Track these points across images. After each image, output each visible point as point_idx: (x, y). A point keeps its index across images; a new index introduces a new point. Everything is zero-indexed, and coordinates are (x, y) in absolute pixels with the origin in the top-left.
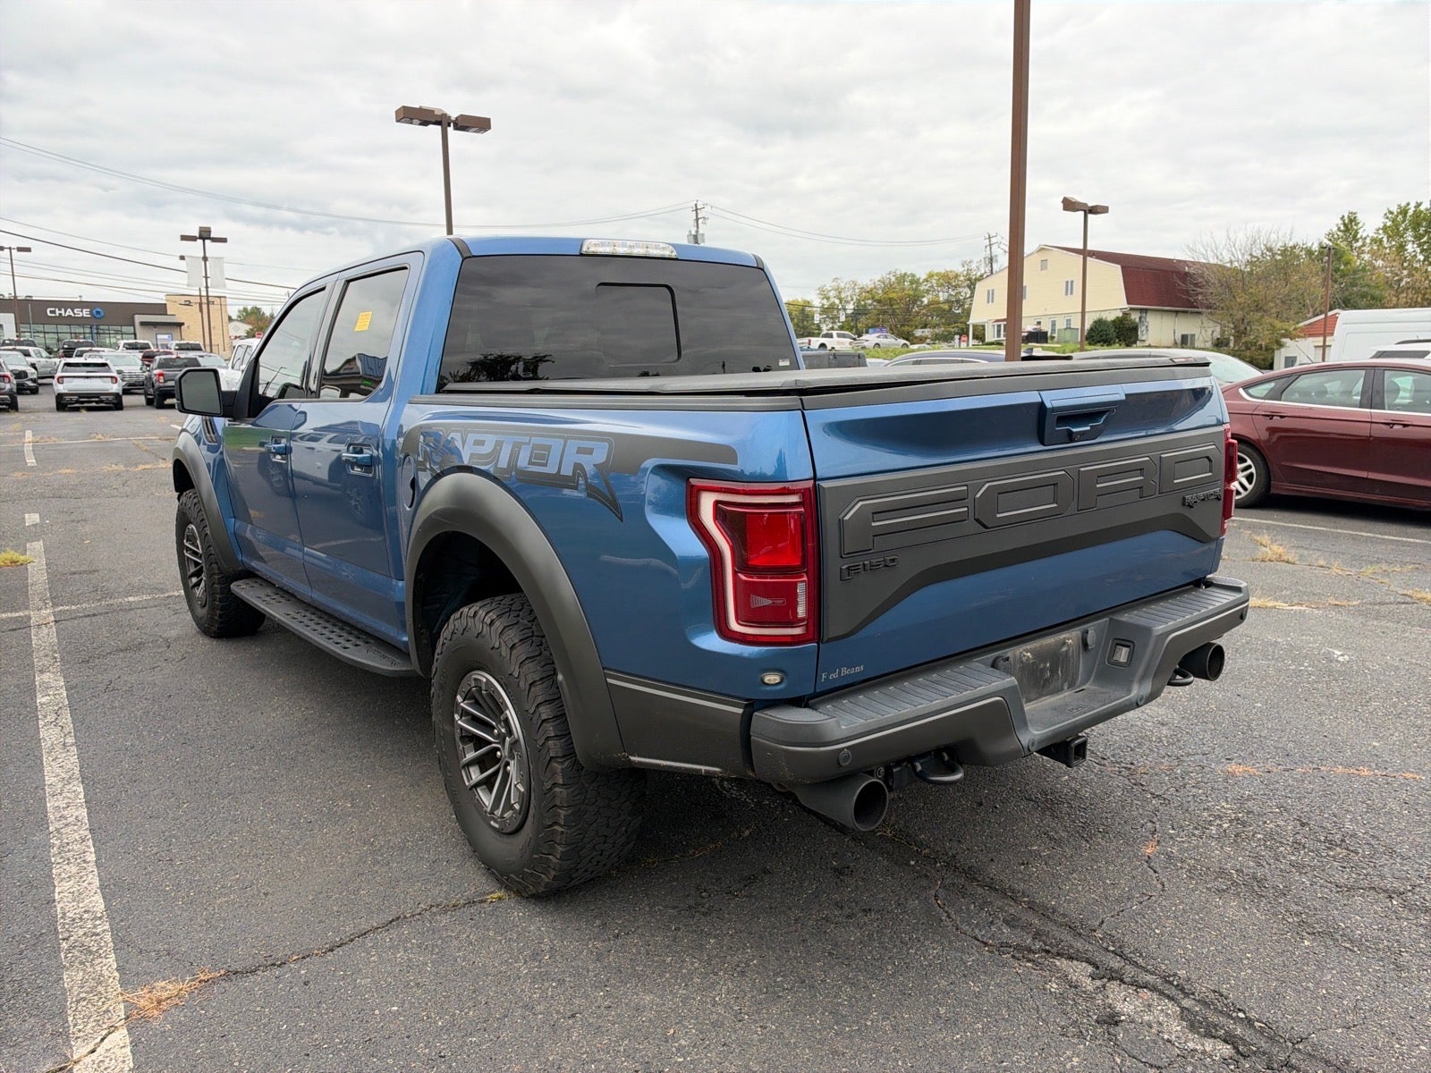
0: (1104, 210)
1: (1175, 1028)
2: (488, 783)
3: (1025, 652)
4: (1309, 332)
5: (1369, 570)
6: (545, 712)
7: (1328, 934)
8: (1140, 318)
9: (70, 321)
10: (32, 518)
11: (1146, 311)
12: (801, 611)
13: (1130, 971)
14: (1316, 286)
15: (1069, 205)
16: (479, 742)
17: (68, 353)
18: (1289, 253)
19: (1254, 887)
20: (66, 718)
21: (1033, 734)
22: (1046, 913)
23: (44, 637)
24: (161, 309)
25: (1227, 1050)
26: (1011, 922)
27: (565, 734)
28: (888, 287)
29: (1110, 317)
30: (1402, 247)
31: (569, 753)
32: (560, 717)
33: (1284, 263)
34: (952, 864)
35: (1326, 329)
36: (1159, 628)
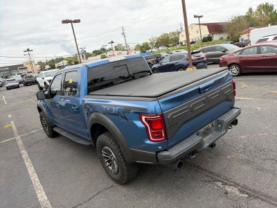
0: (202, 16)
1: (238, 193)
2: (110, 165)
3: (202, 130)
4: (245, 33)
5: (262, 88)
6: (119, 154)
7: (262, 170)
8: (212, 35)
9: (5, 71)
10: (10, 116)
12: (163, 135)
13: (228, 183)
14: (245, 23)
15: (195, 17)
16: (107, 158)
17: (7, 78)
18: (239, 17)
19: (248, 162)
20: (29, 160)
21: (206, 145)
22: (212, 173)
23: (20, 143)
24: (22, 65)
25: (247, 196)
26: (207, 176)
27: (123, 157)
28: (162, 37)
29: (206, 36)
30: (261, 13)
31: (125, 160)
32: (122, 155)
33: (238, 20)
34: (194, 166)
35: (249, 32)
36: (225, 120)
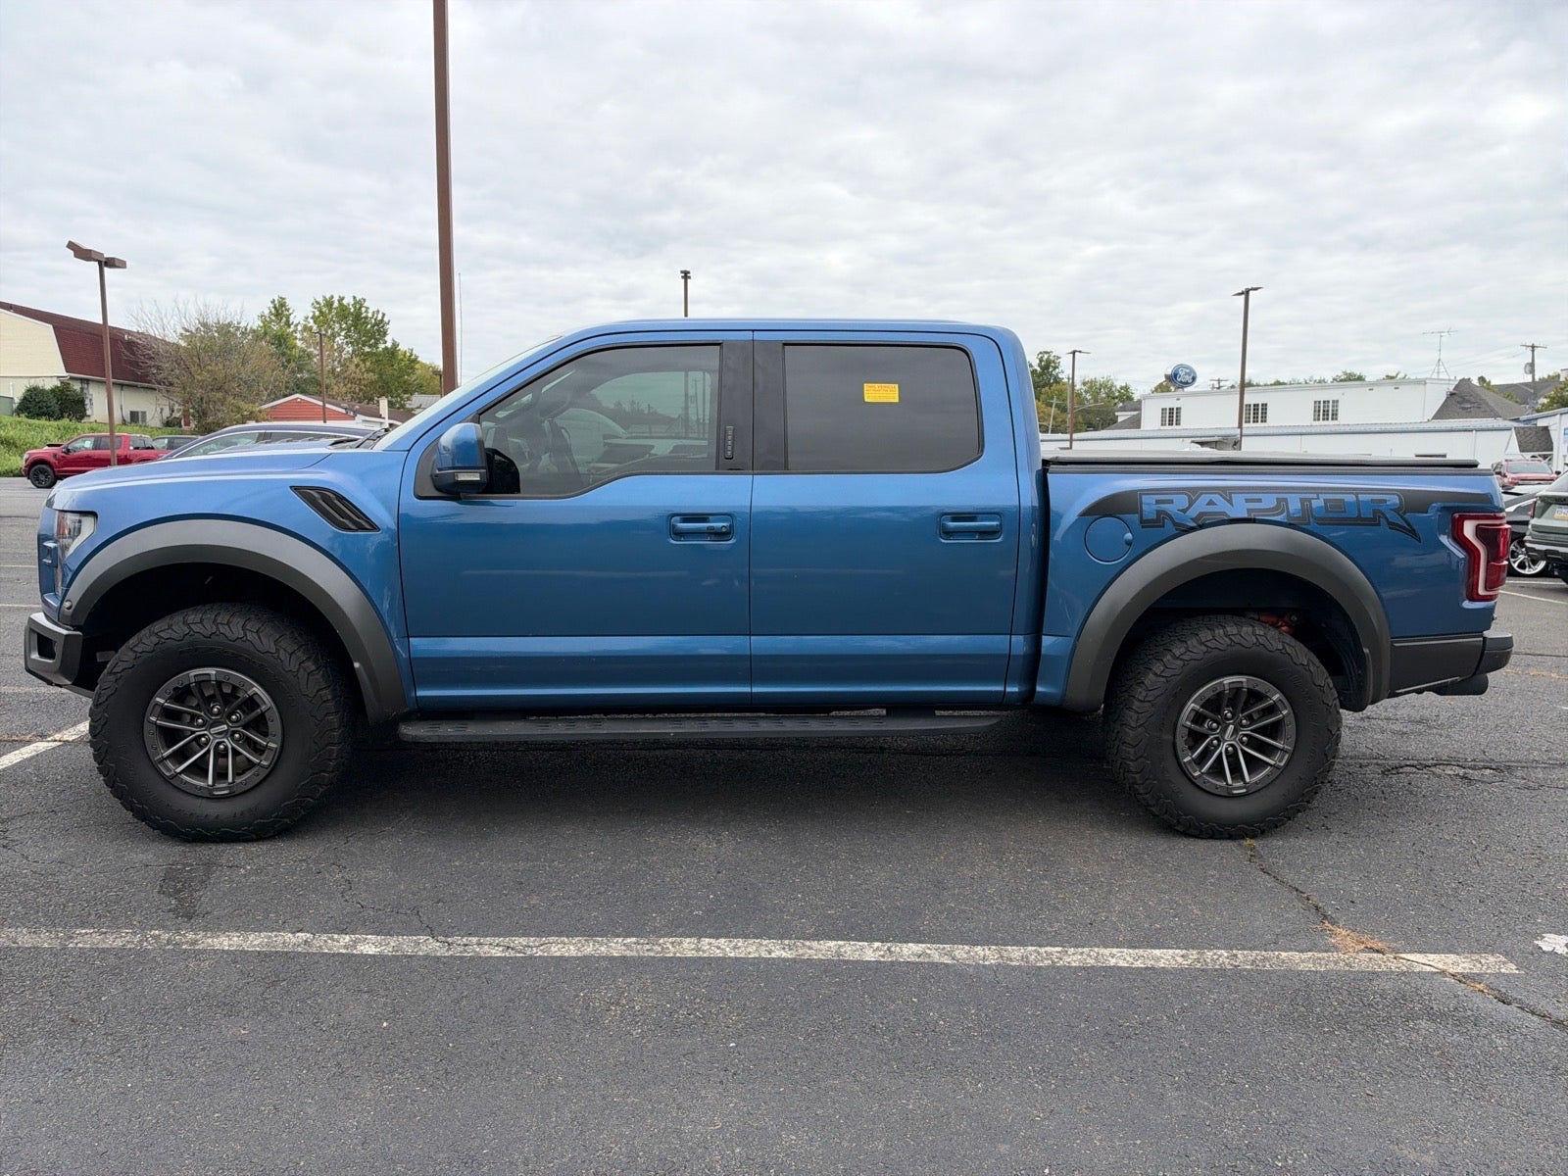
0: (121, 265)
8: (82, 389)
11: (88, 381)
29: (49, 385)
